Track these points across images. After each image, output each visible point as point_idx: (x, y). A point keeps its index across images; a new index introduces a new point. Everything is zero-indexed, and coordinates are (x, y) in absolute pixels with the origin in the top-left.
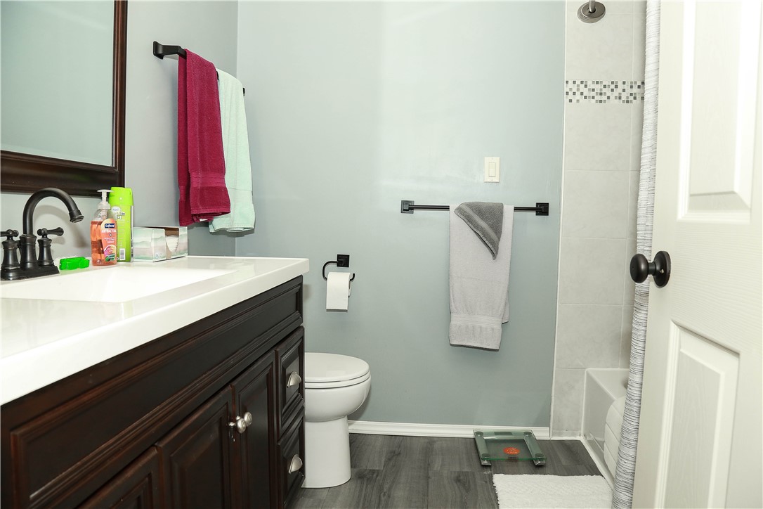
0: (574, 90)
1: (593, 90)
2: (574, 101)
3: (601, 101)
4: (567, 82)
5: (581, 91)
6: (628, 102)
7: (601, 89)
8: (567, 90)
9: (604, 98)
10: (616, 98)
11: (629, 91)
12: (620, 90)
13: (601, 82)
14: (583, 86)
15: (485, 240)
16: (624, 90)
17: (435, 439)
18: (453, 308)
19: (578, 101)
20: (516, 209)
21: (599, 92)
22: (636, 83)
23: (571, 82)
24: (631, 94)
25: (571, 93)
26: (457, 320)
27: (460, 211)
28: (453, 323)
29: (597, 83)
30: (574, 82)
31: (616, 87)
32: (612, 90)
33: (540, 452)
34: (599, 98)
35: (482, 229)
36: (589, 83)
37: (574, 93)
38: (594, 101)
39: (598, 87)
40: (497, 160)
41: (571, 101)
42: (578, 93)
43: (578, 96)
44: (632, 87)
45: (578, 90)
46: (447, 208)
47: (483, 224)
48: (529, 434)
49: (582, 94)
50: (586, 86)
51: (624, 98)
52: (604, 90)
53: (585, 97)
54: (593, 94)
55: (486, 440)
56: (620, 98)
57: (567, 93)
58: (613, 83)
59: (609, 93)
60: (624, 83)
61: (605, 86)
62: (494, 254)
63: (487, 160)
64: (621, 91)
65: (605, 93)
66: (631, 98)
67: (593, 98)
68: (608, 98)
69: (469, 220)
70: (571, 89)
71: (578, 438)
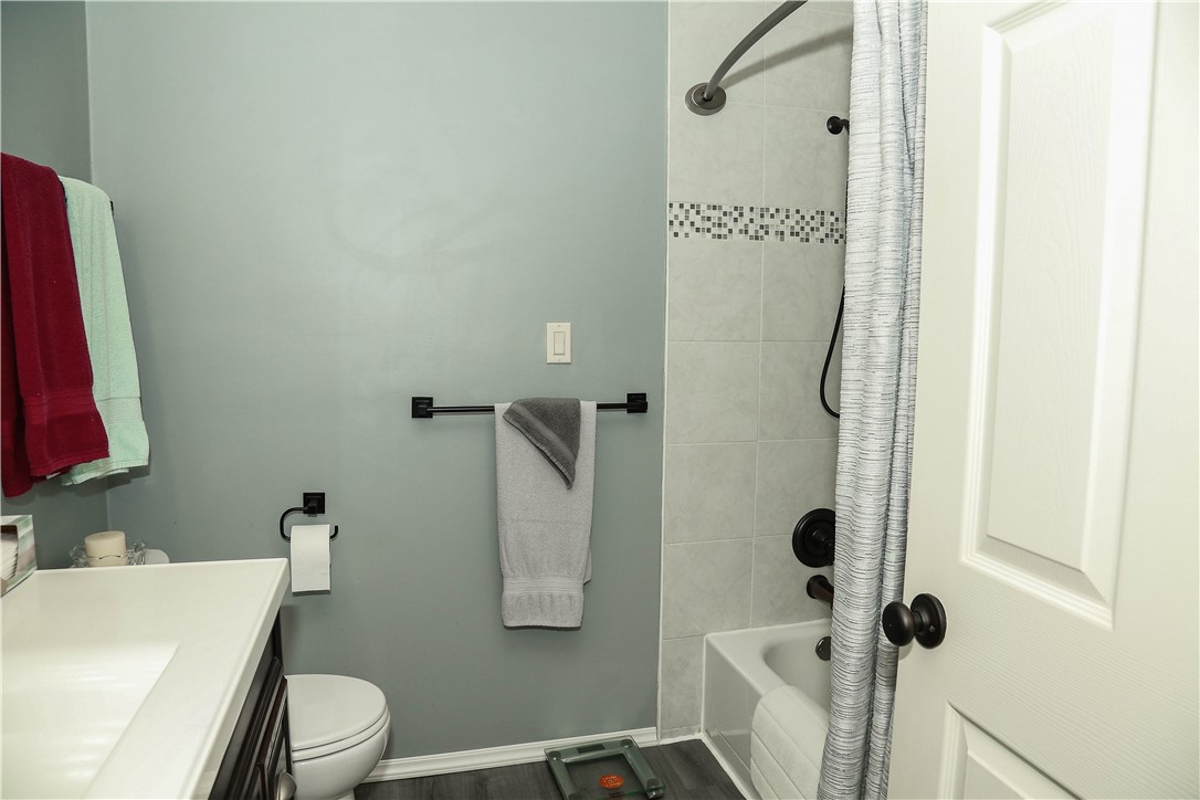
0: (682, 218)
1: (709, 219)
2: (681, 235)
3: (720, 236)
4: (671, 205)
5: (691, 219)
6: (757, 238)
7: (720, 218)
8: (670, 217)
9: (724, 231)
10: (741, 231)
11: (758, 221)
12: (746, 220)
13: (720, 207)
14: (693, 212)
15: (554, 460)
16: (752, 221)
17: (486, 773)
18: (506, 569)
19: (687, 235)
20: (600, 407)
21: (717, 221)
22: (768, 210)
23: (676, 206)
24: (762, 227)
25: (676, 223)
26: (514, 588)
27: (513, 416)
28: (507, 593)
29: (714, 208)
30: (681, 206)
31: (741, 215)
32: (736, 220)
33: (653, 777)
34: (715, 230)
35: (547, 443)
36: (703, 207)
37: (681, 223)
38: (709, 235)
39: (715, 214)
40: (566, 327)
41: (676, 235)
42: (687, 223)
43: (687, 228)
44: (762, 216)
45: (687, 218)
46: (491, 409)
47: (550, 435)
48: (628, 742)
49: (692, 224)
50: (698, 213)
51: (751, 232)
52: (724, 220)
53: (698, 230)
54: (708, 224)
55: (567, 765)
56: (746, 232)
57: (671, 223)
58: (736, 209)
59: (731, 225)
60: (752, 209)
61: (725, 214)
62: (568, 480)
63: (551, 327)
64: (748, 222)
65: (725, 225)
66: (762, 232)
67: (709, 230)
68: (730, 231)
69: (526, 429)
70: (676, 217)
71: (697, 736)
